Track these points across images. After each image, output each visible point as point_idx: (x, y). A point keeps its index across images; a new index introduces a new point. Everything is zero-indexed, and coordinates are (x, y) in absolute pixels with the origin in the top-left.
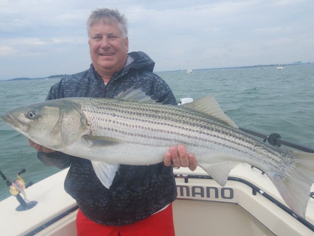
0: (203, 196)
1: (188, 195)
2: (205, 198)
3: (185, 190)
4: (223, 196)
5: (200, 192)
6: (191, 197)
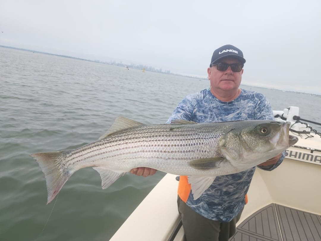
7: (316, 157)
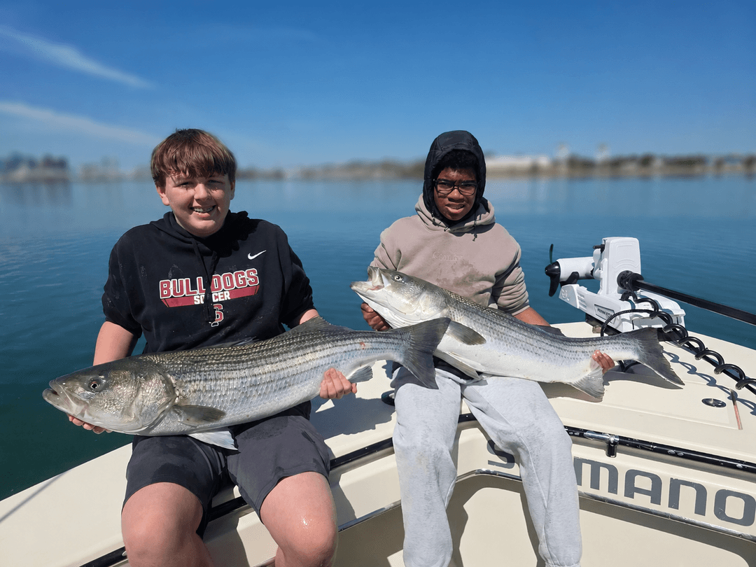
0: (656, 499)
1: (613, 488)
2: (664, 507)
3: (604, 474)
4: (720, 512)
5: (649, 487)
6: (620, 497)
7: (631, 475)
